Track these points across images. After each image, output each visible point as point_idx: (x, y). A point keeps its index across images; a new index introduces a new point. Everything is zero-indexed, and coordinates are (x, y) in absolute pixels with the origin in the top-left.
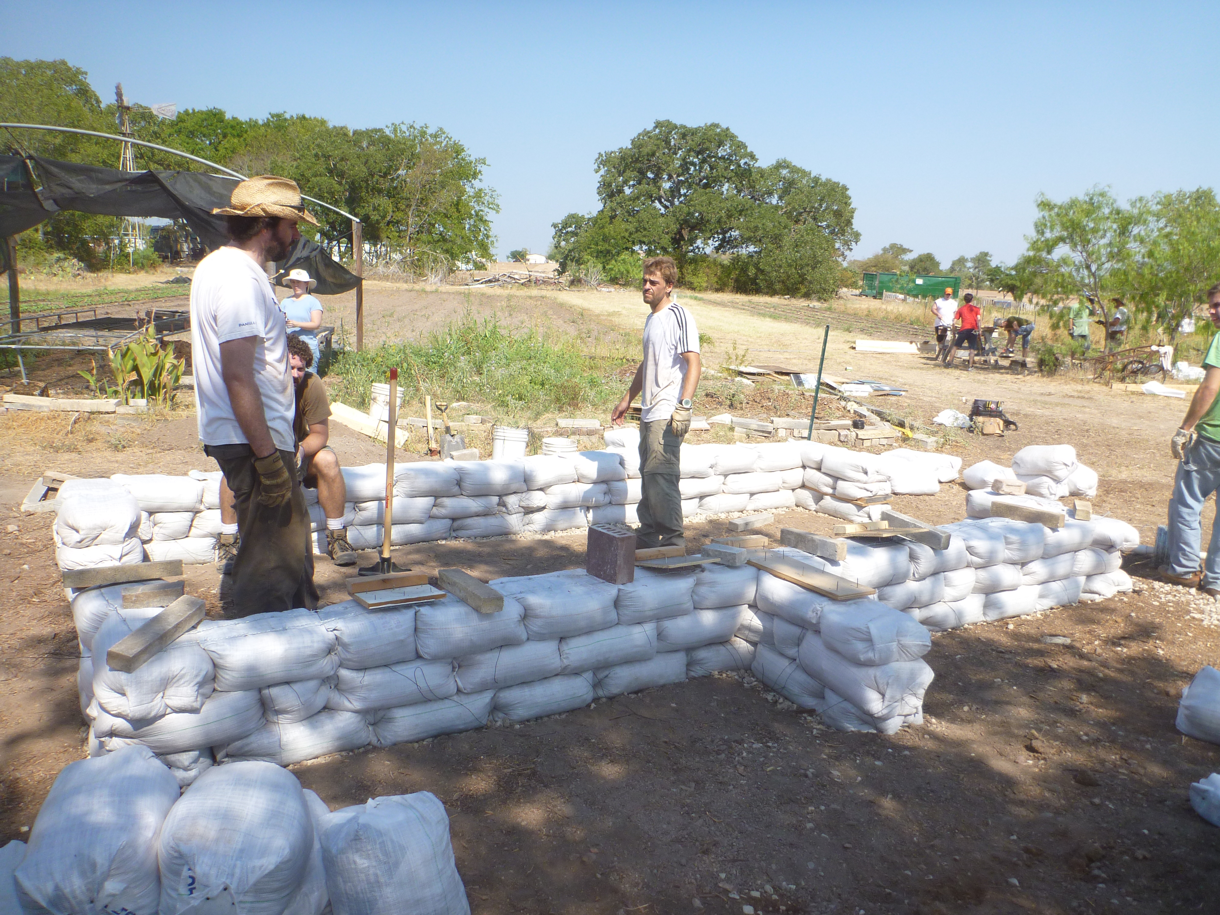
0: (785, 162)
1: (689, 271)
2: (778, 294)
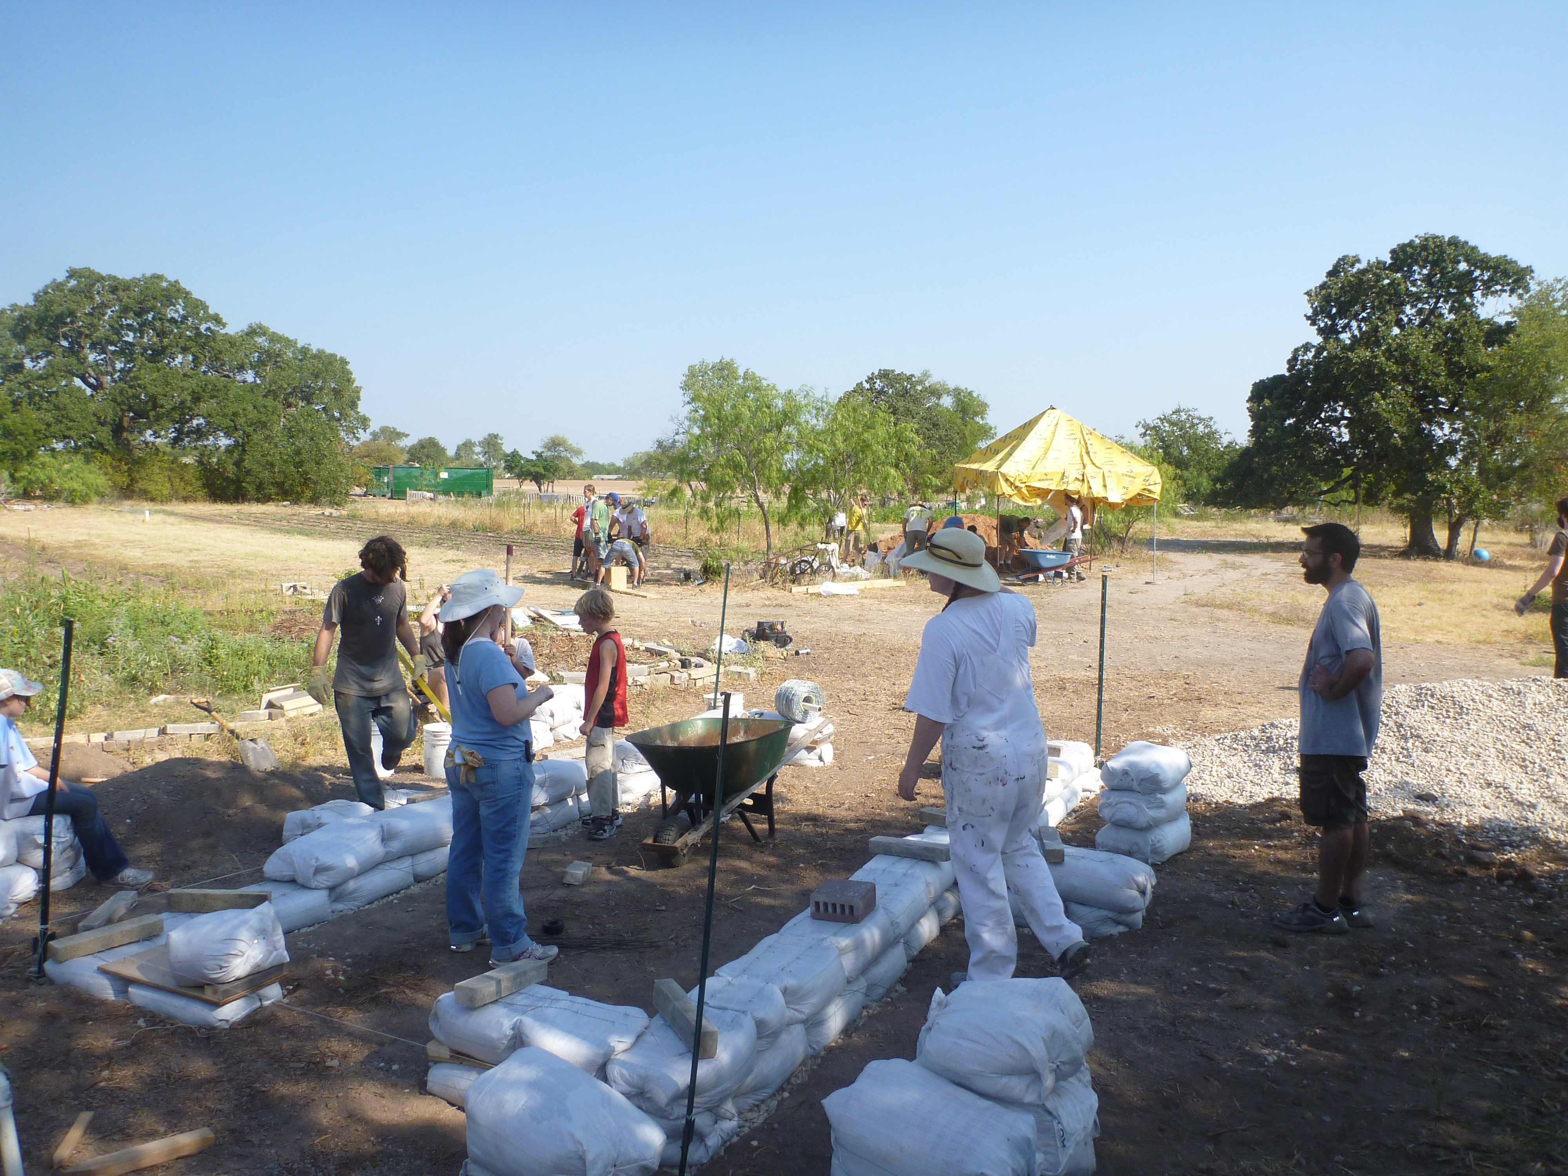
0: (260, 327)
1: (144, 475)
2: (273, 500)
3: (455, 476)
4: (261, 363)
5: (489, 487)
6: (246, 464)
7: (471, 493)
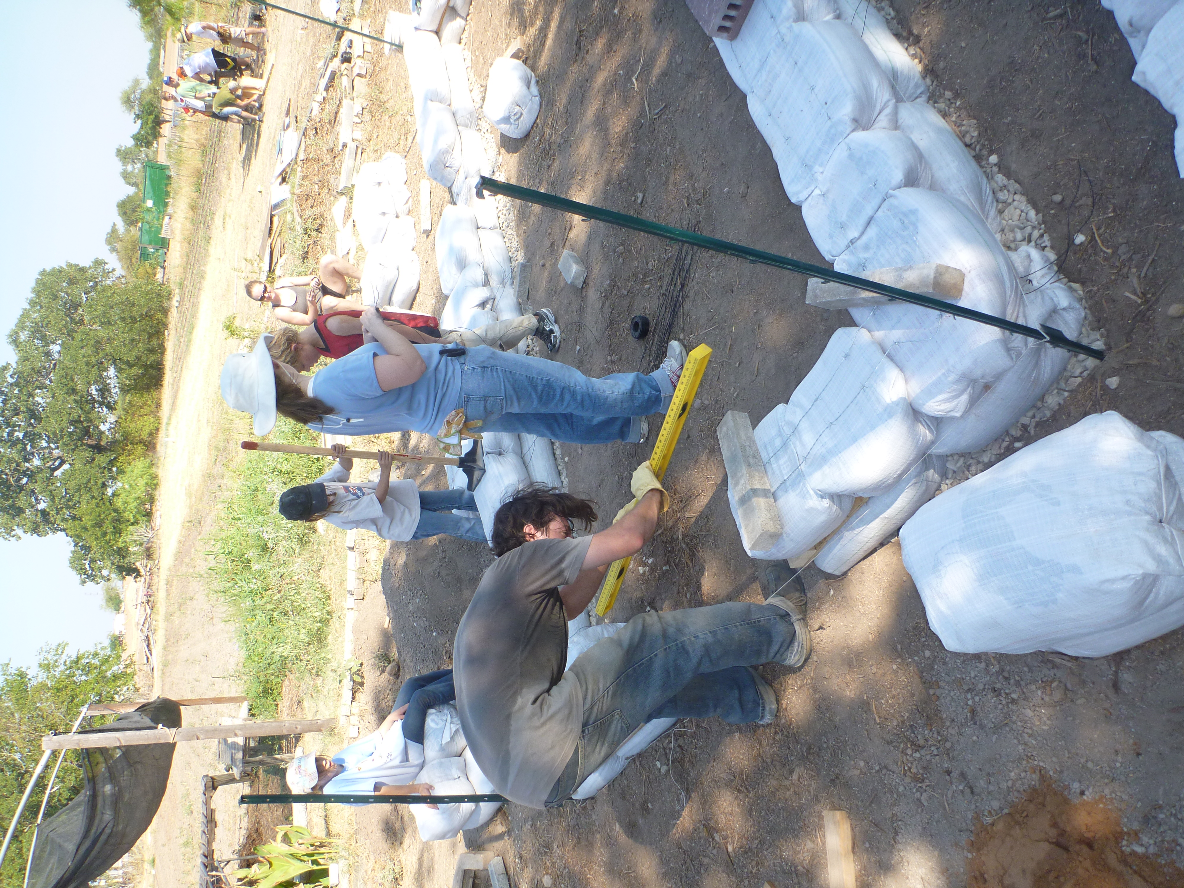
0: (10, 336)
1: (137, 434)
2: (163, 343)
3: (151, 194)
4: (43, 338)
5: (163, 168)
6: (131, 359)
7: (167, 185)
